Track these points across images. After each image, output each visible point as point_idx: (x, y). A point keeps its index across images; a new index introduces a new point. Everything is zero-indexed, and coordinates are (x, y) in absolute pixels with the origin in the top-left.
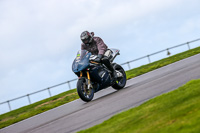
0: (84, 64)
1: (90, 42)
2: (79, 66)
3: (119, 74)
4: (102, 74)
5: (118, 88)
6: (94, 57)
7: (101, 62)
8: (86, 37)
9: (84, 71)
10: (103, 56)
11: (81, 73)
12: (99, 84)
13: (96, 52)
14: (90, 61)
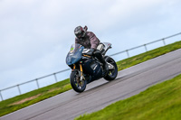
0: (77, 57)
1: (83, 37)
2: (72, 59)
4: (95, 67)
5: (110, 79)
6: (86, 51)
7: (93, 55)
8: (80, 31)
9: (77, 64)
10: (95, 50)
11: (74, 65)
12: (91, 76)
13: (88, 46)
14: (83, 55)
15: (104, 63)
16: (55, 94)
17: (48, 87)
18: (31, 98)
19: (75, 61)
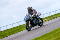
2: (26, 19)
3: (40, 21)
6: (32, 16)
7: (34, 17)
14: (30, 17)
15: (38, 20)
16: (55, 18)
17: (53, 15)
18: (47, 19)
19: (27, 19)
